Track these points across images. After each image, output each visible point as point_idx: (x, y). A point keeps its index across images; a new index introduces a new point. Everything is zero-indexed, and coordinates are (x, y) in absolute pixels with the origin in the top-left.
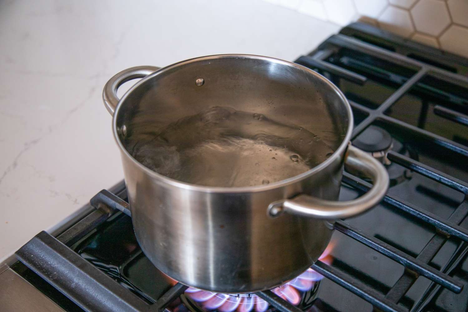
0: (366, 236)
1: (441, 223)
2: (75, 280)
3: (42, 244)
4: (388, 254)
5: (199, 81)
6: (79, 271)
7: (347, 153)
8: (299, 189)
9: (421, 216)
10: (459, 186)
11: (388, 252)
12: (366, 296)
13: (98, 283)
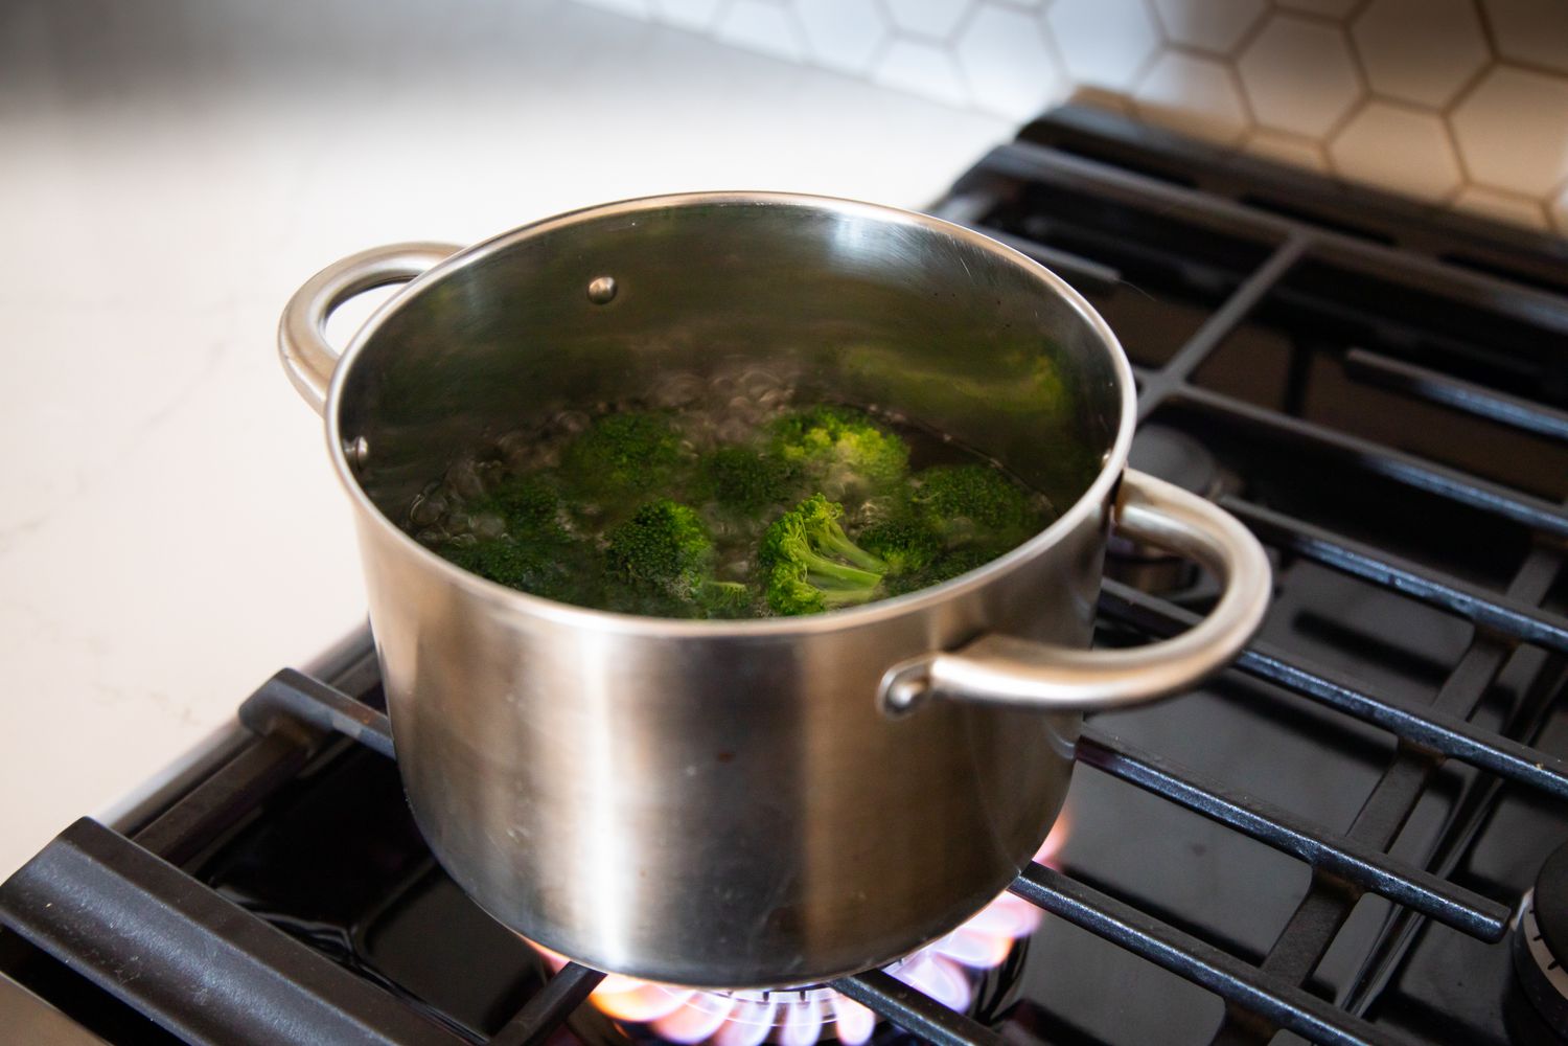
0: (1179, 774)
1: (1413, 719)
2: (206, 978)
3: (85, 864)
4: (1257, 829)
5: (597, 286)
6: (220, 948)
7: (1121, 492)
8: (979, 617)
9: (1347, 698)
10: (1454, 598)
11: (1256, 821)
12: (1200, 969)
13: (289, 982)
